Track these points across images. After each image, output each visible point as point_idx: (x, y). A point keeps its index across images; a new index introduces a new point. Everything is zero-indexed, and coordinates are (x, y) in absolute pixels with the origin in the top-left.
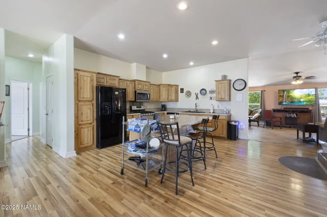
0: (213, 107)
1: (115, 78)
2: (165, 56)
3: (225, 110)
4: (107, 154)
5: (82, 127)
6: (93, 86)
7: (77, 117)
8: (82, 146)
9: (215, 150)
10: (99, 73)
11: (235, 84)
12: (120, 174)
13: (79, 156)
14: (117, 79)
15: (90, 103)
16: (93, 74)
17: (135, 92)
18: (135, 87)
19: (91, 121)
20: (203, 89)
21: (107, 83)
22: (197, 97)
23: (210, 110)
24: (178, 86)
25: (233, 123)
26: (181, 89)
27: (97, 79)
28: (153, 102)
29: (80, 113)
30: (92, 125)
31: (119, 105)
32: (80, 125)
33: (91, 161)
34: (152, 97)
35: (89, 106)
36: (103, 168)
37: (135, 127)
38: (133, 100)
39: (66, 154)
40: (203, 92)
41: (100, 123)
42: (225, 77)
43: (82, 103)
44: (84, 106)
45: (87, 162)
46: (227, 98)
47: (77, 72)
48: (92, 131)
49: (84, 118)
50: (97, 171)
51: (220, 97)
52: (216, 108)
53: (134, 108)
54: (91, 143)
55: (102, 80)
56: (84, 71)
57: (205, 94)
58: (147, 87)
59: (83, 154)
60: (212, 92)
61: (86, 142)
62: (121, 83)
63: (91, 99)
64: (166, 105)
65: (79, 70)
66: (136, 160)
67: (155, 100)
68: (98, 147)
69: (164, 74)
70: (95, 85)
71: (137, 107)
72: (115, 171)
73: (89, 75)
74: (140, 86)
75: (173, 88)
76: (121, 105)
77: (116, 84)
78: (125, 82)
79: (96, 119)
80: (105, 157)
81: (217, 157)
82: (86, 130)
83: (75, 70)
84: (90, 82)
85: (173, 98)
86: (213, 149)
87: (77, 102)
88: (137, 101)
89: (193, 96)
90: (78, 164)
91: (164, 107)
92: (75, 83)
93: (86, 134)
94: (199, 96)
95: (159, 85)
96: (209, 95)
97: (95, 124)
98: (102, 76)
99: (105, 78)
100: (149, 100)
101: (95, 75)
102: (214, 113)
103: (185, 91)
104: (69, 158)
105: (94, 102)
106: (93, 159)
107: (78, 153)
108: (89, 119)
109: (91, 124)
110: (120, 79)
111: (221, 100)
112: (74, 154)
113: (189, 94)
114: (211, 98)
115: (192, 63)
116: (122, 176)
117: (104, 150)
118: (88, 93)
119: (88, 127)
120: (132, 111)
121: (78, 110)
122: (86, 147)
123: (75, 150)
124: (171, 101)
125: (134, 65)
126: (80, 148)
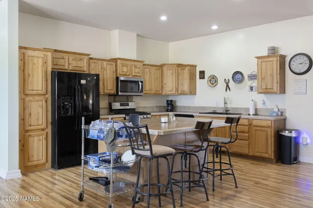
0: (255, 105)
1: (82, 57)
2: (164, 18)
3: (276, 110)
4: (64, 177)
5: (30, 135)
6: (46, 72)
7: (23, 120)
8: (29, 164)
9: (233, 175)
10: (56, 51)
11: (292, 63)
12: (77, 201)
13: (25, 178)
14: (86, 59)
15: (42, 98)
16: (46, 53)
17: (117, 78)
18: (116, 70)
19: (44, 126)
20: (237, 73)
21: (69, 65)
22: (227, 86)
23: (248, 109)
24: (195, 66)
25: (287, 133)
26: (200, 72)
27: (53, 61)
28: (149, 95)
29: (27, 112)
30: (44, 133)
31: (91, 101)
32: (27, 131)
33: (42, 185)
34: (147, 87)
35: (40, 103)
36: (56, 192)
37: (98, 132)
38: (113, 92)
39: (8, 174)
40: (238, 76)
41: (56, 129)
42: (273, 51)
43: (30, 98)
44: (33, 103)
45: (36, 184)
46: (276, 88)
47: (24, 51)
48: (44, 142)
49: (33, 121)
50: (48, 195)
51: (264, 87)
52: (260, 106)
53: (117, 106)
54: (44, 160)
55: (61, 62)
56: (34, 50)
57: (241, 81)
58: (137, 70)
59: (32, 175)
60: (252, 77)
61: (35, 158)
62: (92, 65)
63: (44, 92)
64: (175, 101)
65: (26, 48)
66: (100, 181)
67: (153, 92)
68: (53, 167)
69: (171, 45)
70: (50, 70)
71: (121, 105)
72: (72, 197)
73: (40, 54)
74: (125, 69)
75: (187, 71)
76: (93, 101)
77: (83, 66)
78: (100, 62)
79: (52, 123)
80: (62, 180)
81: (237, 187)
82: (36, 138)
83: (20, 48)
84: (43, 66)
85: (186, 87)
86: (230, 172)
87: (23, 96)
88: (120, 93)
89: (221, 84)
90: (23, 187)
91: (172, 105)
92: (19, 68)
93: (35, 146)
94: (232, 84)
95: (162, 66)
96: (248, 83)
97: (49, 130)
98: (61, 55)
99: (67, 58)
100: (142, 91)
101: (49, 54)
102: (256, 114)
103: (207, 76)
104: (12, 180)
105: (49, 96)
106: (44, 182)
107: (23, 174)
108: (40, 123)
109: (43, 130)
110: (91, 58)
111: (267, 92)
112: (17, 174)
113: (213, 81)
114: (252, 88)
115: (215, 27)
116: (81, 202)
117: (62, 171)
118: (40, 82)
119: (38, 136)
120: (112, 111)
121: (24, 109)
122: (36, 166)
123: (20, 168)
124: (183, 93)
125: (116, 33)
126: (26, 166)
